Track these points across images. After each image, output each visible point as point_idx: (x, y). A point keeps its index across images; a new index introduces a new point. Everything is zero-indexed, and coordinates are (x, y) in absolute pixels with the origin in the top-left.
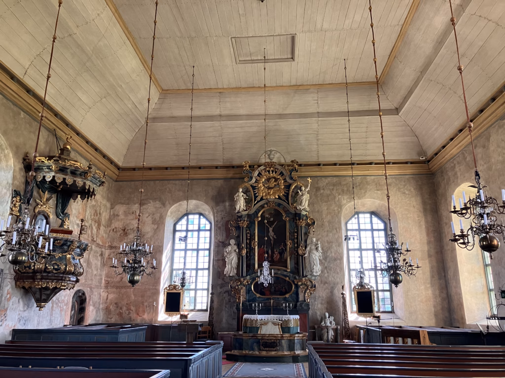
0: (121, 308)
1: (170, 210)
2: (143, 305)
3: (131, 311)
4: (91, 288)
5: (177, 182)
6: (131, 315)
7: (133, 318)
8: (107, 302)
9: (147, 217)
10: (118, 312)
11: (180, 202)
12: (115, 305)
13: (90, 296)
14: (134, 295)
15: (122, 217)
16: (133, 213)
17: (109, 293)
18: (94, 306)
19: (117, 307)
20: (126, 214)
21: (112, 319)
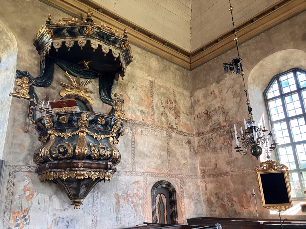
0: (222, 200)
1: (250, 76)
2: (246, 194)
3: (234, 203)
4: (181, 179)
5: (250, 41)
6: (235, 207)
7: (238, 211)
8: (207, 193)
9: (227, 92)
10: (220, 204)
11: (260, 62)
12: (215, 196)
13: (181, 187)
14: (233, 183)
15: (202, 101)
16: (212, 93)
17: (206, 183)
18: (190, 198)
19: (218, 198)
20: (205, 96)
21: (216, 212)
